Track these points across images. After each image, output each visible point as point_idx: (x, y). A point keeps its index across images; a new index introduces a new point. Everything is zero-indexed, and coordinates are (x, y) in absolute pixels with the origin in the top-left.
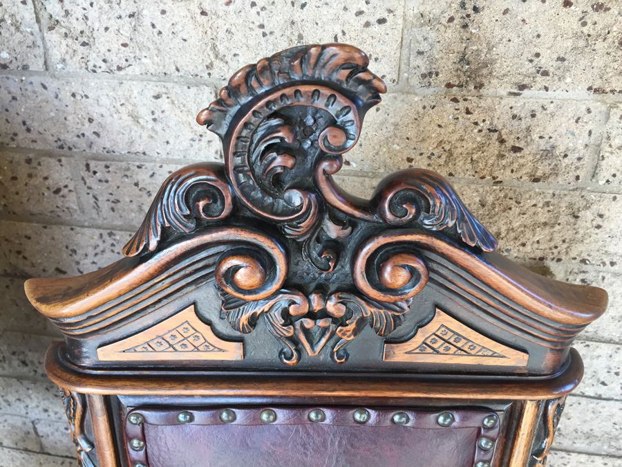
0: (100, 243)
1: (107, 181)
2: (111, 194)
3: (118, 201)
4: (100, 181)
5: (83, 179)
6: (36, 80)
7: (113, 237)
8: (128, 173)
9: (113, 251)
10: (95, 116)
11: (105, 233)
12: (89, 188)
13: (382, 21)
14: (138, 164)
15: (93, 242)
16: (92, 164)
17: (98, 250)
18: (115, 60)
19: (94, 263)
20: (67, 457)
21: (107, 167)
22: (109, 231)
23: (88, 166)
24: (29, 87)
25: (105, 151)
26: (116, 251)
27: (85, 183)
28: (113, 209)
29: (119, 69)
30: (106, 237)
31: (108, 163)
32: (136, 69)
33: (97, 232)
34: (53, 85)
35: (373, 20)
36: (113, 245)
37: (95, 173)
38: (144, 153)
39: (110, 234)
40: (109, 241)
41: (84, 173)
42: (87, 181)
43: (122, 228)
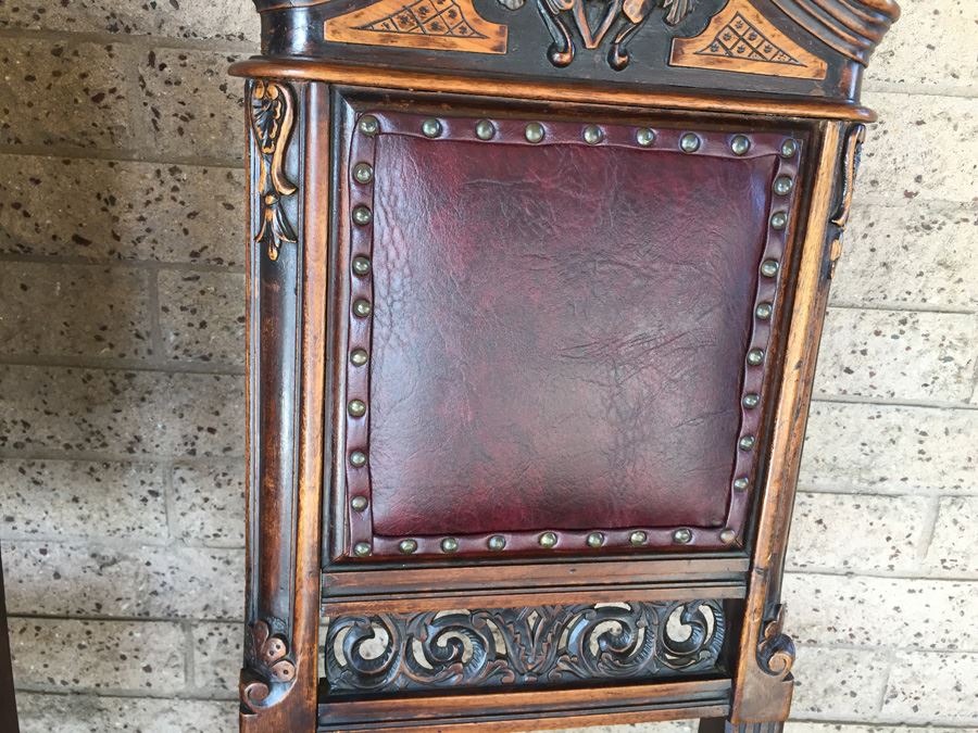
0: (155, 184)
1: (178, 83)
2: (183, 103)
3: (192, 117)
4: (168, 83)
5: (141, 79)
7: (177, 175)
8: (213, 68)
9: (174, 199)
11: (164, 168)
12: (149, 94)
14: (229, 54)
15: (144, 184)
16: (160, 54)
17: (151, 197)
19: (142, 219)
20: (34, 615)
21: (183, 57)
22: (172, 166)
23: (152, 57)
25: (182, 34)
26: (180, 198)
27: (143, 87)
28: (181, 131)
30: (166, 176)
31: (185, 52)
33: (153, 167)
36: (175, 189)
37: (163, 67)
38: (242, 37)
39: (173, 171)
40: (171, 182)
41: (144, 70)
42: (148, 83)
43: (191, 162)
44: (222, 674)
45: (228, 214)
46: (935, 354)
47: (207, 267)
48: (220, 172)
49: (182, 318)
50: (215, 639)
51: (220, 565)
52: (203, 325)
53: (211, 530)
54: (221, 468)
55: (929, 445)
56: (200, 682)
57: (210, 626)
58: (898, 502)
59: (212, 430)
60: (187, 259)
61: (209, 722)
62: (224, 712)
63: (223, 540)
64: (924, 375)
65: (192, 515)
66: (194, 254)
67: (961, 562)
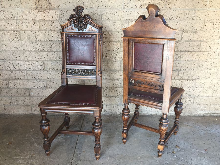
6: (99, 21)
10: (106, 26)
13: (140, 13)
18: (110, 18)
24: (98, 22)
25: (106, 30)
29: (110, 19)
30: (104, 43)
31: (106, 32)
32: (112, 19)
34: (101, 22)
35: (139, 13)
43: (106, 41)
44: (107, 94)
45: (109, 46)
46: (176, 56)
47: (107, 51)
48: (109, 42)
49: (105, 56)
50: (106, 90)
51: (107, 82)
52: (107, 57)
53: (106, 78)
54: (107, 71)
55: (177, 65)
56: (104, 95)
57: (105, 89)
58: (174, 71)
59: (107, 67)
60: (105, 50)
61: (105, 99)
62: (107, 98)
63: (107, 79)
64: (175, 58)
65: (105, 76)
66: (106, 50)
67: (182, 78)
